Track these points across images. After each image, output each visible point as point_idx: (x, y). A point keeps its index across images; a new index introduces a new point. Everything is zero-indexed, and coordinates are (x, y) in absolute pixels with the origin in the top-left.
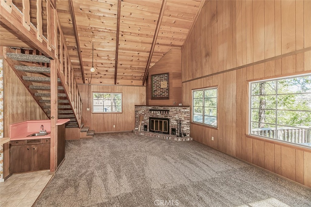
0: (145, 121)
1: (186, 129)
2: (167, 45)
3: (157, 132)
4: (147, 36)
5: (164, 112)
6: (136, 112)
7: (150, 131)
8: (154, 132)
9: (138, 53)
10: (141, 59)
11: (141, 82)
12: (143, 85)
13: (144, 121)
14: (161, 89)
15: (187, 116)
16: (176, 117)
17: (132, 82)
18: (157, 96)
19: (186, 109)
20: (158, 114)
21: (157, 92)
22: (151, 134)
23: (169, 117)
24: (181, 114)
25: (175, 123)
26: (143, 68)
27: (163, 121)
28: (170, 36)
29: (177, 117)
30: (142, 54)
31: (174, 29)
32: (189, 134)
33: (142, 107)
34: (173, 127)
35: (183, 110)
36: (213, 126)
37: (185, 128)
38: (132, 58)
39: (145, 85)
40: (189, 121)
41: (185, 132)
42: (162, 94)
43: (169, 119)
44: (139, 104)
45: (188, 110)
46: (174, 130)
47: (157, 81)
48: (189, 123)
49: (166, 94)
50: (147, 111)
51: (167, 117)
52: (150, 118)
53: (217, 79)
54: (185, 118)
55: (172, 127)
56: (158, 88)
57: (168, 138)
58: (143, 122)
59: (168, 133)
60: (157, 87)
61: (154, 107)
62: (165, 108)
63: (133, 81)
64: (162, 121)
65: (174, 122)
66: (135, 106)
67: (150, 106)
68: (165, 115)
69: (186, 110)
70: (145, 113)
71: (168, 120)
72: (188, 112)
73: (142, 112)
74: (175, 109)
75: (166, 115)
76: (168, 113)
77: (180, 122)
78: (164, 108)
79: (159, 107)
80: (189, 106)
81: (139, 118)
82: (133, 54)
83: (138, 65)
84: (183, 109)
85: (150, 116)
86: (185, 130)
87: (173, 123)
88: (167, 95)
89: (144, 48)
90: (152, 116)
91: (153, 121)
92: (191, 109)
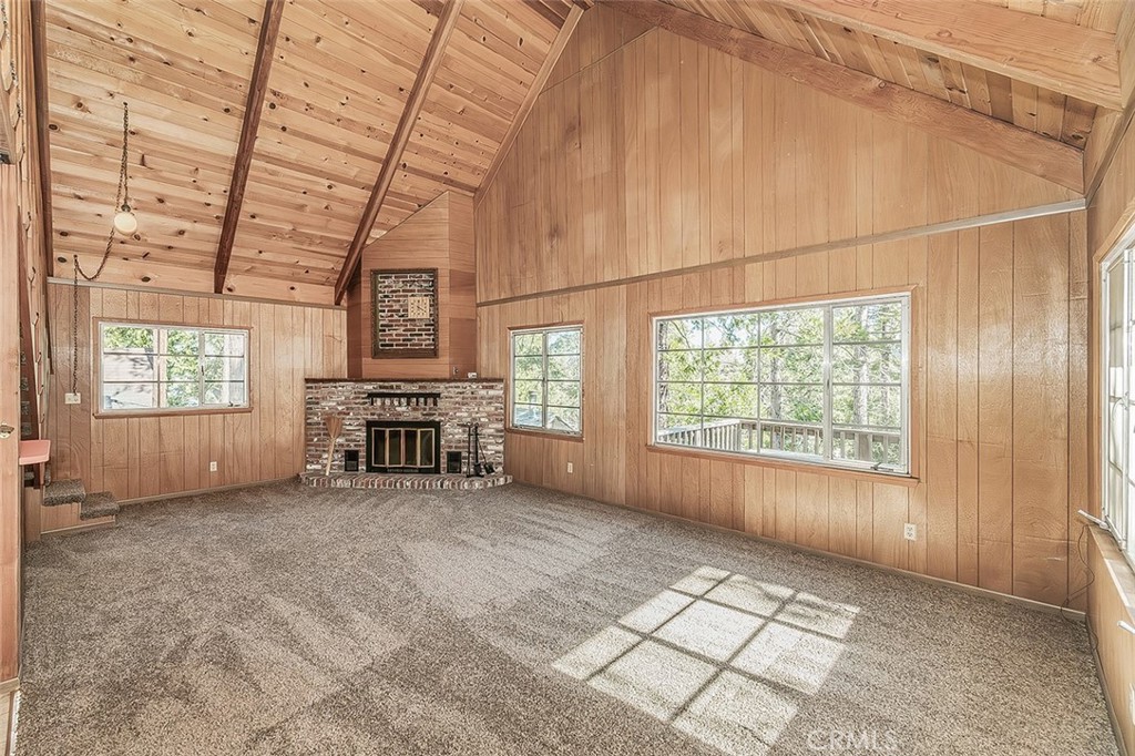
0: (349, 435)
1: (492, 450)
2: (434, 177)
3: (395, 471)
4: (368, 133)
5: (422, 400)
6: (310, 405)
7: (370, 469)
8: (384, 471)
9: (327, 183)
10: (337, 207)
11: (327, 294)
12: (338, 303)
13: (344, 435)
14: (407, 321)
15: (496, 408)
16: (463, 414)
17: (292, 288)
18: (392, 345)
19: (492, 387)
20: (398, 409)
21: (395, 332)
22: (378, 479)
23: (440, 414)
24: (479, 405)
25: (459, 433)
26: (342, 241)
27: (419, 431)
28: (445, 149)
29: (466, 414)
30: (342, 190)
31: (459, 132)
32: (500, 463)
33: (337, 384)
34: (453, 450)
35: (483, 392)
36: (572, 434)
37: (489, 447)
38: (301, 200)
39: (344, 303)
40: (500, 426)
41: (491, 460)
42: (410, 340)
43: (439, 423)
44: (318, 373)
45: (498, 392)
46: (455, 458)
47: (392, 292)
48: (501, 431)
49: (425, 340)
50: (358, 401)
51: (431, 418)
52: (369, 424)
53: (581, 305)
54: (489, 415)
55: (450, 447)
56: (396, 317)
57: (442, 486)
58: (341, 440)
59: (437, 470)
60: (392, 316)
61: (386, 384)
62: (425, 387)
63: (296, 285)
64: (415, 432)
65: (456, 431)
66: (307, 381)
67: (370, 381)
68: (425, 409)
69: (491, 392)
70: (348, 409)
71: (437, 425)
72: (498, 397)
73: (338, 404)
74: (457, 390)
75: (430, 409)
76: (435, 404)
77: (474, 430)
78: (420, 387)
79: (402, 384)
80: (501, 380)
81: (321, 426)
82: (309, 186)
83: (325, 228)
84: (484, 388)
85: (370, 417)
86: (489, 453)
87: (453, 435)
88: (428, 342)
89: (353, 173)
90: (376, 417)
91: (380, 436)
92: (506, 390)
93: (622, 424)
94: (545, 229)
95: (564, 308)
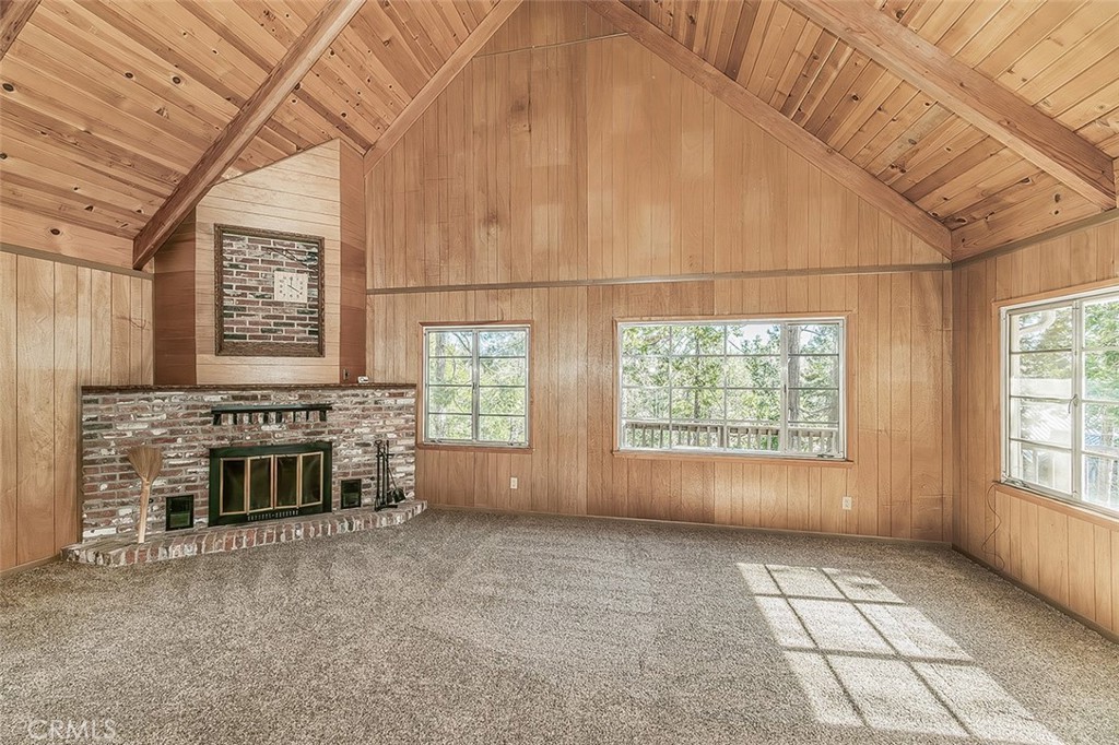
0: (175, 473)
1: (403, 471)
2: (327, 114)
3: (259, 517)
4: (264, 19)
5: (302, 414)
7: (215, 521)
8: (242, 520)
9: (174, 72)
10: (177, 116)
11: (123, 251)
12: (138, 267)
13: (164, 474)
14: (269, 304)
15: (407, 421)
16: (365, 431)
17: (56, 232)
18: (244, 337)
19: (402, 395)
20: (266, 428)
21: (248, 319)
22: (227, 534)
23: (330, 432)
24: (384, 418)
25: (358, 455)
27: (301, 456)
28: (353, 83)
29: (367, 430)
30: (193, 90)
31: (375, 65)
32: (411, 488)
33: (151, 395)
34: (350, 477)
35: (391, 401)
37: (398, 469)
38: (120, 84)
39: (150, 268)
40: (412, 442)
41: (400, 485)
42: (276, 331)
43: (330, 443)
45: (408, 401)
46: (352, 488)
47: (244, 260)
48: (412, 448)
49: (297, 333)
50: (192, 420)
51: (318, 438)
52: (213, 454)
53: (527, 304)
54: (398, 429)
55: (345, 474)
56: (250, 297)
58: (158, 483)
59: (327, 507)
60: (244, 295)
61: (244, 393)
62: (308, 397)
63: (63, 228)
64: (295, 459)
65: (354, 452)
66: (87, 389)
67: (216, 388)
68: (307, 427)
69: (401, 401)
70: (172, 432)
71: (328, 448)
72: (408, 407)
73: (153, 426)
74: (355, 400)
75: (316, 425)
76: (323, 419)
77: (382, 450)
78: (301, 397)
79: (272, 394)
80: (413, 386)
81: (118, 464)
84: (391, 395)
85: (215, 443)
86: (398, 476)
87: (350, 458)
88: (302, 335)
90: (226, 442)
91: (235, 469)
92: (418, 396)
93: (583, 432)
94: (478, 212)
95: (506, 306)
